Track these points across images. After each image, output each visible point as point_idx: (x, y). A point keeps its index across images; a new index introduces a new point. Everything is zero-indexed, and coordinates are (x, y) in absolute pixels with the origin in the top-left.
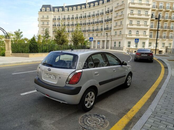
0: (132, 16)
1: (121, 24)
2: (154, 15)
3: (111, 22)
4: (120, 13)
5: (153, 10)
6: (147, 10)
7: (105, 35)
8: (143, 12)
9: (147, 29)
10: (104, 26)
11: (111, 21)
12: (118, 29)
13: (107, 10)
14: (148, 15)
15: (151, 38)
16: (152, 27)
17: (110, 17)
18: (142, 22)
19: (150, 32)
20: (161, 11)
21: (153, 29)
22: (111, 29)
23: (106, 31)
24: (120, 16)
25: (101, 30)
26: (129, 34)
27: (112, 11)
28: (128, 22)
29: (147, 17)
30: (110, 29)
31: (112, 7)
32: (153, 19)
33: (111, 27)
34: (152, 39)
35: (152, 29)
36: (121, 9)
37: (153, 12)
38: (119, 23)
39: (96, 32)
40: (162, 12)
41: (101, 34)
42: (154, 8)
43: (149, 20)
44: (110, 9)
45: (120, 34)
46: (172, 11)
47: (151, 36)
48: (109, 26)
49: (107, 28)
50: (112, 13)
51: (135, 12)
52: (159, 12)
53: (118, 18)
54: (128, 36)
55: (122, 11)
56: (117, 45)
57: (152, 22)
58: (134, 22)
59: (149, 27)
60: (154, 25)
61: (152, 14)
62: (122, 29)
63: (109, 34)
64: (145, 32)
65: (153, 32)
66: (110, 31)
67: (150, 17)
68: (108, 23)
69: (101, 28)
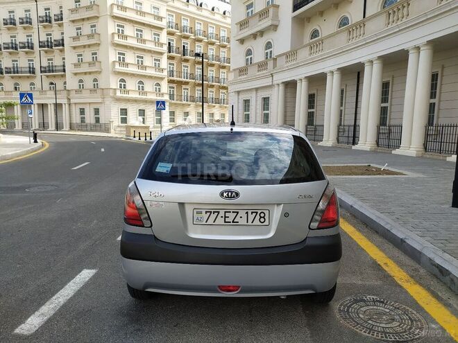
0: (122, 42)
1: (95, 60)
2: (174, 44)
3: (62, 51)
4: (86, 29)
5: (170, 34)
6: (157, 31)
7: (46, 86)
8: (147, 34)
9: (162, 79)
10: (40, 59)
11: (61, 47)
12: (85, 73)
13: (42, 13)
14: (162, 45)
15: (173, 102)
16: (171, 73)
17: (56, 36)
18: (148, 61)
19: (170, 87)
20: (187, 38)
21: (175, 78)
22: (64, 71)
23: (47, 76)
24: (90, 36)
25: (30, 72)
26: (120, 87)
27: (60, 18)
28: (113, 56)
29: (158, 49)
30: (59, 71)
31: (61, 7)
32: (171, 54)
33: (64, 66)
34: (175, 104)
35: (172, 78)
36: (88, 16)
37: (171, 37)
38: (87, 57)
39: (12, 77)
40: (188, 41)
41: (32, 84)
42: (171, 29)
43: (165, 57)
44: (54, 11)
45: (96, 86)
47: (171, 97)
48: (57, 62)
49: (49, 67)
50: (60, 25)
51: (129, 30)
52: (184, 41)
53: (84, 41)
54: (118, 94)
55: (92, 22)
56: (89, 118)
57: (171, 62)
58: (130, 58)
59: (165, 73)
60: (175, 69)
61: (169, 43)
62: (100, 72)
63: (60, 85)
64: (158, 84)
65: (174, 85)
66: (63, 76)
67: (165, 48)
68: (53, 52)
69: (27, 65)
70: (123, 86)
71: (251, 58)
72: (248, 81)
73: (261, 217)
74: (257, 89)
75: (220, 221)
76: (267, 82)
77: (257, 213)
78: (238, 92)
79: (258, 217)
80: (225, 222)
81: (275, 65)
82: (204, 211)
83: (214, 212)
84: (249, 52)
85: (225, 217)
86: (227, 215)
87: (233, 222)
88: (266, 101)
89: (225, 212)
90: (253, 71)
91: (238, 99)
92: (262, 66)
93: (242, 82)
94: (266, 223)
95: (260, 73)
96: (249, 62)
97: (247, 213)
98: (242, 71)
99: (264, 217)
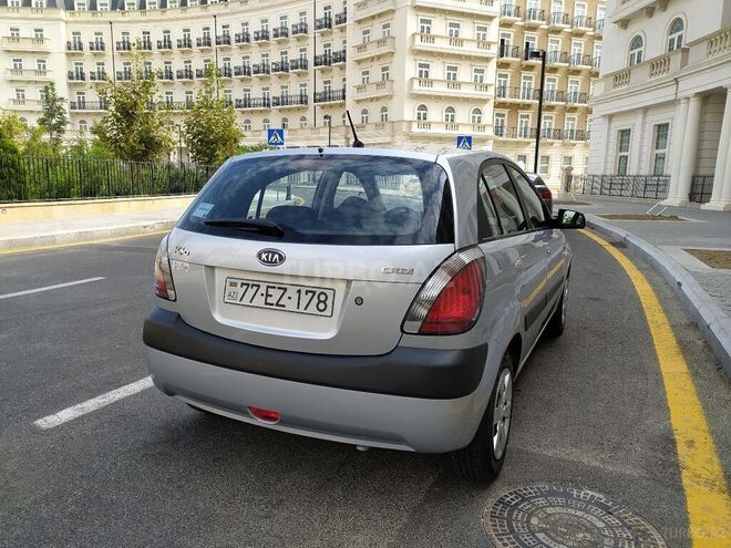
0: (427, 46)
1: (386, 77)
2: (511, 42)
3: (342, 68)
4: (377, 31)
5: (504, 25)
6: (482, 23)
7: (320, 121)
8: (467, 30)
9: (485, 101)
10: (314, 82)
11: (341, 63)
12: (371, 100)
13: (320, 15)
14: (489, 45)
15: (501, 139)
16: (501, 91)
17: (336, 47)
18: (465, 73)
19: (498, 115)
20: (533, 28)
21: (508, 99)
22: (344, 98)
23: (322, 107)
24: (381, 42)
25: (301, 102)
26: (419, 118)
27: (342, 20)
28: (411, 69)
29: (483, 52)
30: (338, 98)
31: (345, 3)
32: (505, 58)
33: (344, 91)
34: (505, 142)
35: (502, 99)
36: (377, 12)
37: (506, 31)
38: (376, 74)
39: (280, 110)
40: (535, 35)
41: (303, 119)
42: (507, 17)
43: (493, 64)
44: (337, 10)
45: (384, 118)
46: (571, 33)
47: (499, 131)
48: (336, 86)
49: (325, 93)
50: (343, 30)
51: (439, 26)
52: (528, 34)
53: (373, 51)
54: (415, 129)
55: (385, 20)
57: (502, 71)
58: (437, 71)
59: (491, 92)
60: (508, 85)
61: (503, 41)
62: (391, 97)
63: (337, 118)
64: (478, 111)
65: (506, 112)
66: (342, 105)
67: (495, 49)
68: (331, 70)
69: (299, 93)
70: (422, 117)
71: (640, 53)
72: (631, 94)
73: (320, 301)
74: (646, 110)
75: (259, 301)
76: (667, 94)
77: (314, 293)
78: (610, 117)
79: (315, 300)
80: (266, 304)
81: (684, 63)
82: (239, 283)
83: (253, 285)
84: (637, 42)
85: (267, 295)
86: (271, 291)
87: (277, 305)
88: (662, 130)
89: (268, 287)
90: (641, 76)
91: (609, 129)
92: (658, 65)
93: (619, 97)
94: (328, 312)
95: (653, 79)
96: (636, 61)
97: (299, 291)
98: (620, 77)
99: (324, 302)
